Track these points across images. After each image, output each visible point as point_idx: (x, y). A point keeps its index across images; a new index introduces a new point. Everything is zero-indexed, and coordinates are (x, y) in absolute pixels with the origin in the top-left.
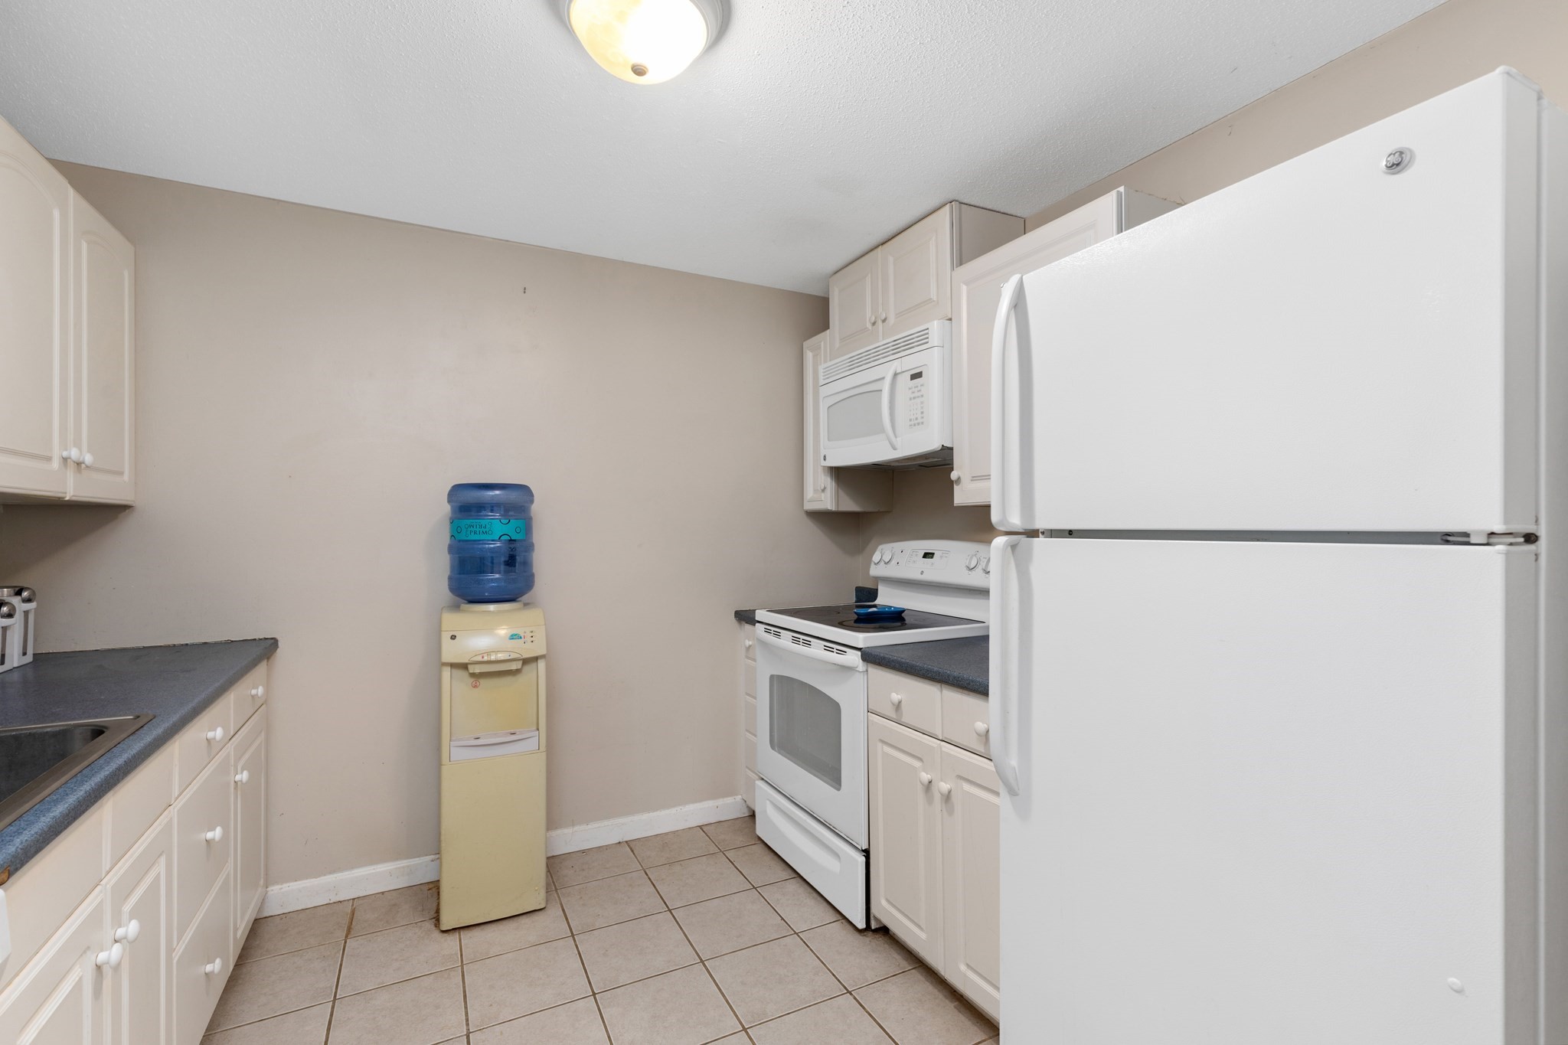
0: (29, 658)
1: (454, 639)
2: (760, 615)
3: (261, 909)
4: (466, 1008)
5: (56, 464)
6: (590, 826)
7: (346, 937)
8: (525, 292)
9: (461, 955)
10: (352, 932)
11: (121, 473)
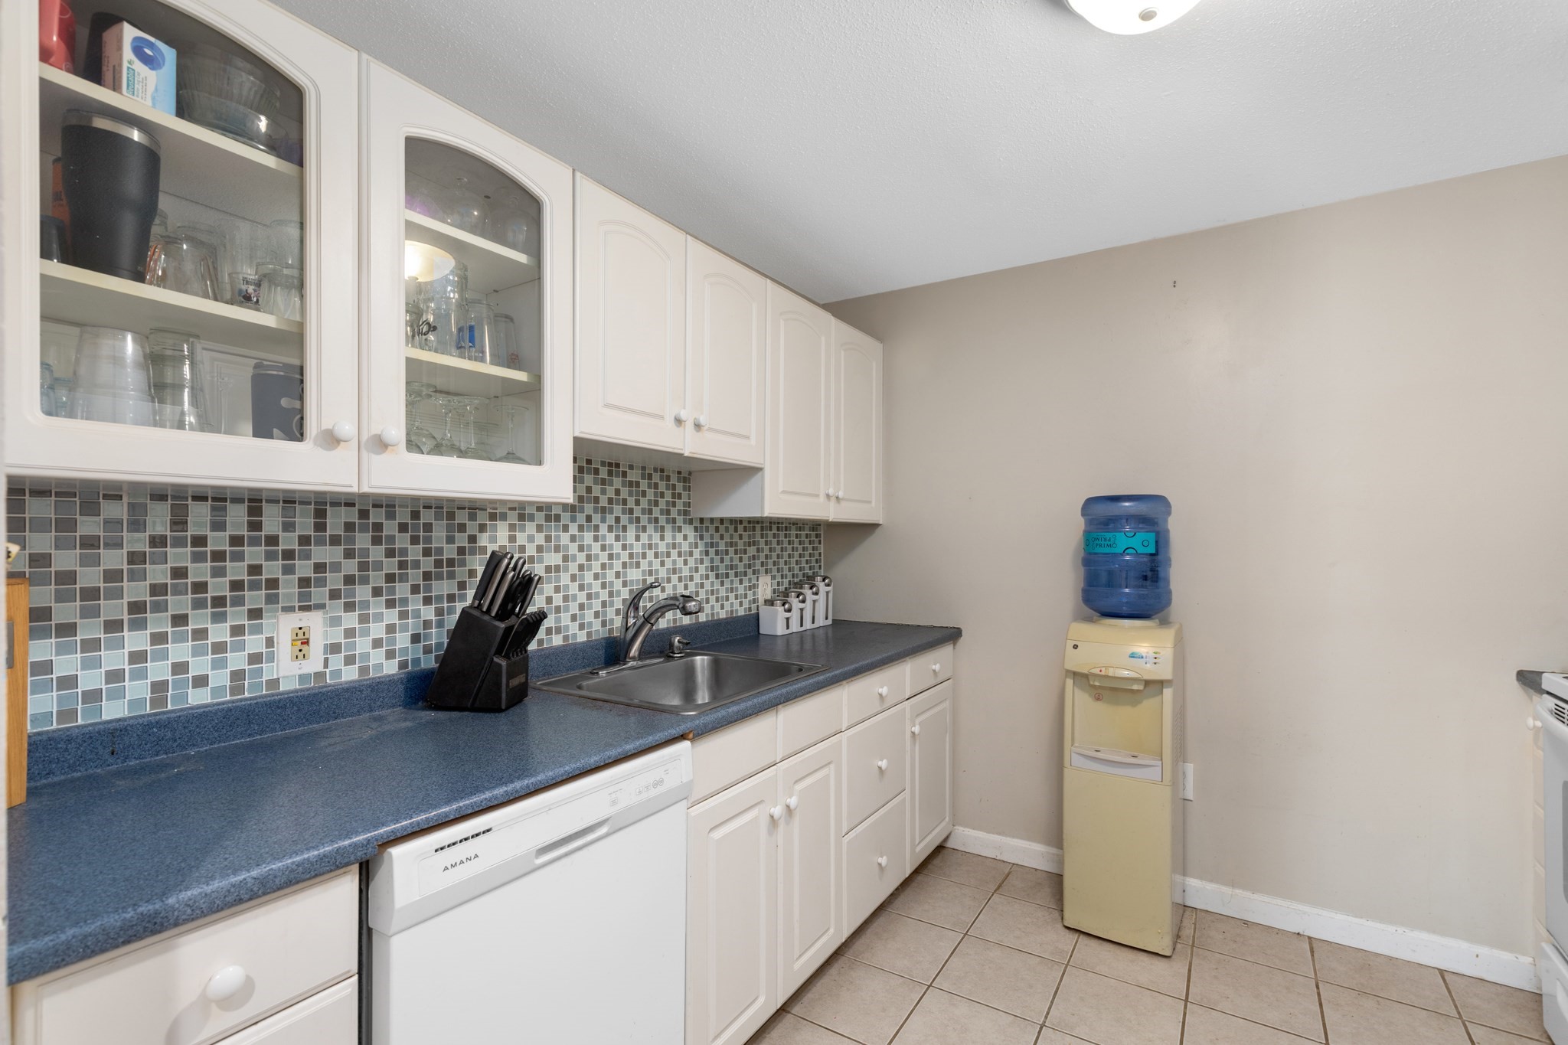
0: (829, 622)
1: (1074, 647)
2: (1549, 682)
3: (946, 839)
4: (1052, 1002)
5: (822, 498)
6: (1255, 896)
7: (995, 891)
8: (1174, 286)
9: (1071, 956)
10: (1000, 889)
11: (870, 502)
